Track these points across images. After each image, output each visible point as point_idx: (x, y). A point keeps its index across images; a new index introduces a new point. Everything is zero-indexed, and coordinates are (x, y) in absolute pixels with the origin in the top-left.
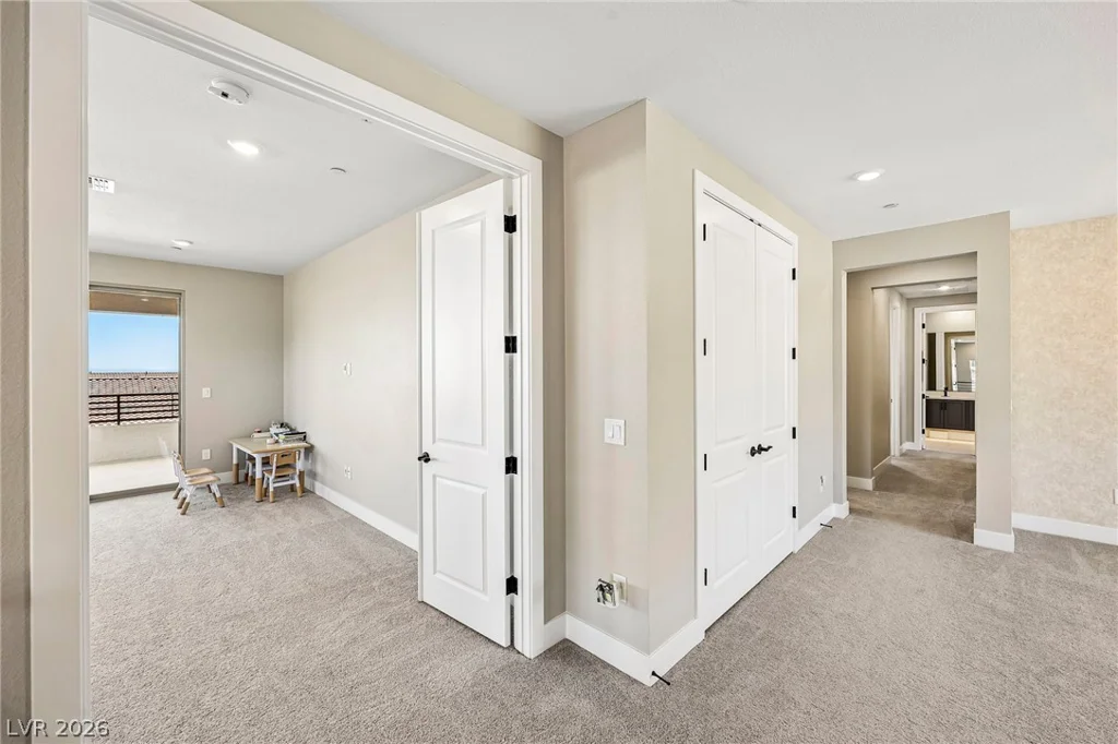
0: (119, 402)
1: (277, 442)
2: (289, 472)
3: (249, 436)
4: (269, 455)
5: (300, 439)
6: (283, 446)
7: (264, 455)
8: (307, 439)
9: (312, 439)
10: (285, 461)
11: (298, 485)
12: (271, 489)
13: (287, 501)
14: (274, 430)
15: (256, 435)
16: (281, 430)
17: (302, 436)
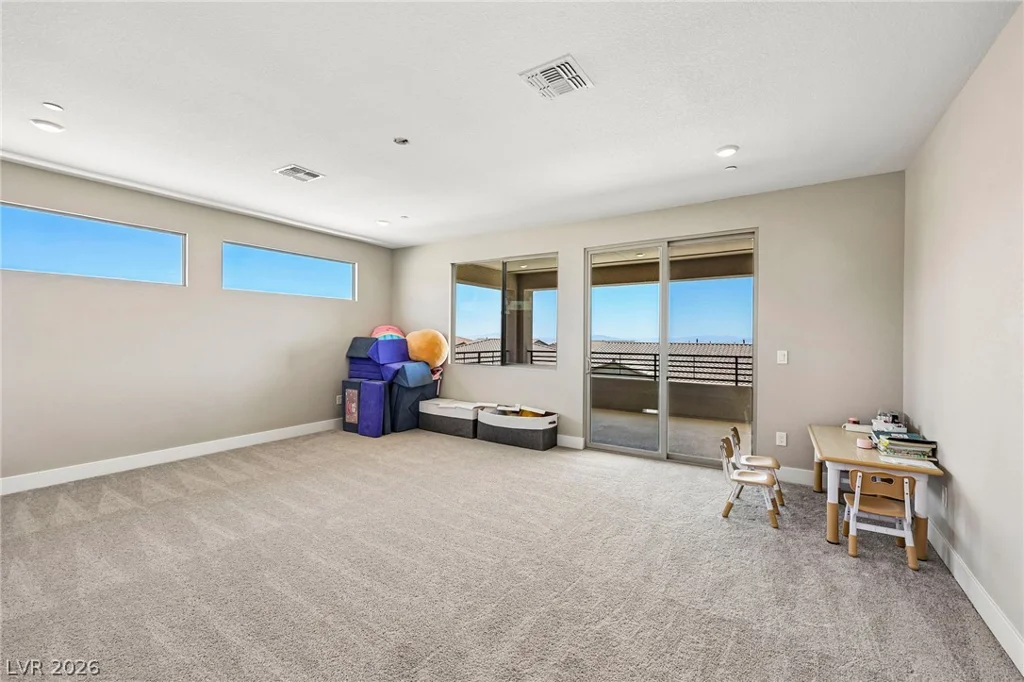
0: (737, 363)
1: (875, 447)
2: (892, 511)
3: (839, 426)
4: (850, 469)
5: (924, 454)
6: (885, 459)
7: (843, 468)
8: (939, 456)
9: (950, 460)
10: (881, 490)
11: (910, 543)
12: (853, 532)
13: (884, 566)
14: (879, 424)
15: (850, 427)
16: (891, 427)
17: (927, 449)
